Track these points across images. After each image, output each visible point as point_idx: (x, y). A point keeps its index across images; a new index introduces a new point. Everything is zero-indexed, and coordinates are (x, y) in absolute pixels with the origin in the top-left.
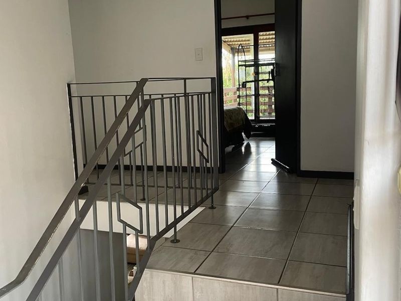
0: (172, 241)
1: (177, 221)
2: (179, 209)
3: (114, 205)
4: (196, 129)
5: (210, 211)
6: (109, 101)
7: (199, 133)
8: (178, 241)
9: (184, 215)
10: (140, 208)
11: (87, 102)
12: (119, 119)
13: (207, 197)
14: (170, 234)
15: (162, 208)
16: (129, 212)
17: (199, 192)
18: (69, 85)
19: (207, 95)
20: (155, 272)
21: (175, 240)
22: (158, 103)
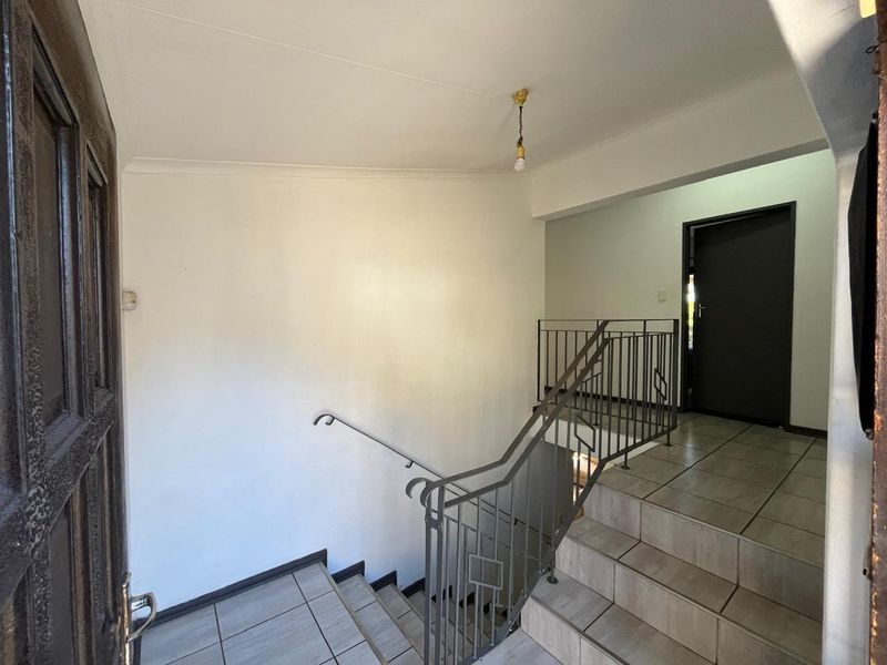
0: (622, 467)
1: (628, 449)
2: (631, 439)
4: (655, 366)
5: (665, 447)
6: (571, 337)
7: (658, 371)
8: (628, 468)
9: (636, 446)
10: (594, 430)
11: (552, 335)
12: (578, 358)
13: (663, 433)
14: (622, 458)
15: (614, 436)
16: (585, 432)
17: (653, 427)
18: (539, 322)
19: (668, 336)
20: (604, 490)
21: (625, 466)
22: (617, 342)
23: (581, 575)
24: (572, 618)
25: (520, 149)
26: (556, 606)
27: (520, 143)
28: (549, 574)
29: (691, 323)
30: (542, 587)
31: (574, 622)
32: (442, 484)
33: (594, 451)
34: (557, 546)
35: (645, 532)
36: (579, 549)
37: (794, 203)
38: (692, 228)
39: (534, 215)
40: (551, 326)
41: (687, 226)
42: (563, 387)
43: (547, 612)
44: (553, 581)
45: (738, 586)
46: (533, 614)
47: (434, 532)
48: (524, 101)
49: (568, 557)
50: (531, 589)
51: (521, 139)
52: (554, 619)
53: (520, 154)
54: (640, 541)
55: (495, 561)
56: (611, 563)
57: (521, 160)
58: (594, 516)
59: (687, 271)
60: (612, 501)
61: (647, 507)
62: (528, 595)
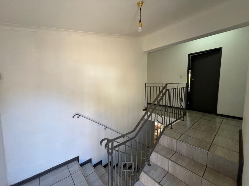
0: (170, 128)
1: (172, 123)
2: (173, 119)
3: (156, 115)
4: (180, 97)
5: (182, 121)
6: (158, 88)
7: (181, 98)
8: (172, 129)
9: (174, 121)
10: (163, 118)
11: (149, 88)
12: (160, 93)
13: (182, 117)
14: (170, 126)
15: (168, 118)
16: (160, 118)
17: (179, 115)
18: (145, 84)
19: (184, 88)
20: (165, 136)
21: (171, 128)
22: (172, 90)
23: (158, 163)
24: (156, 178)
25: (140, 23)
26: (150, 174)
27: (140, 21)
28: (148, 163)
29: (189, 84)
30: (146, 168)
31: (156, 180)
32: (112, 141)
33: (162, 124)
34: (151, 155)
35: (178, 149)
36: (158, 155)
37: (222, 47)
38: (191, 56)
39: (144, 51)
40: (149, 85)
41: (189, 55)
42: (155, 103)
43: (148, 177)
44: (149, 165)
45: (207, 166)
46: (143, 177)
47: (110, 157)
48: (141, 6)
49: (154, 158)
50: (143, 169)
51: (141, 20)
52: (150, 179)
53: (140, 26)
54: (176, 152)
55: (131, 163)
56: (168, 160)
57: (140, 27)
58: (162, 144)
59: (189, 69)
60: (168, 139)
61: (179, 142)
62: (142, 171)
